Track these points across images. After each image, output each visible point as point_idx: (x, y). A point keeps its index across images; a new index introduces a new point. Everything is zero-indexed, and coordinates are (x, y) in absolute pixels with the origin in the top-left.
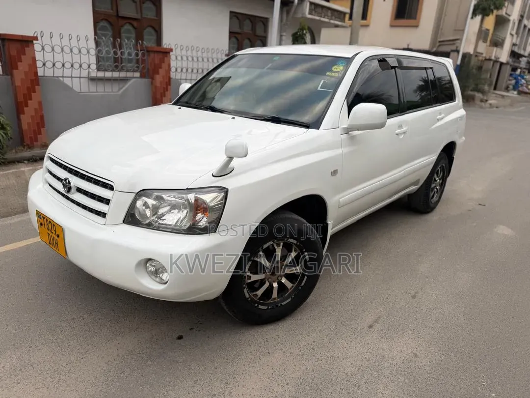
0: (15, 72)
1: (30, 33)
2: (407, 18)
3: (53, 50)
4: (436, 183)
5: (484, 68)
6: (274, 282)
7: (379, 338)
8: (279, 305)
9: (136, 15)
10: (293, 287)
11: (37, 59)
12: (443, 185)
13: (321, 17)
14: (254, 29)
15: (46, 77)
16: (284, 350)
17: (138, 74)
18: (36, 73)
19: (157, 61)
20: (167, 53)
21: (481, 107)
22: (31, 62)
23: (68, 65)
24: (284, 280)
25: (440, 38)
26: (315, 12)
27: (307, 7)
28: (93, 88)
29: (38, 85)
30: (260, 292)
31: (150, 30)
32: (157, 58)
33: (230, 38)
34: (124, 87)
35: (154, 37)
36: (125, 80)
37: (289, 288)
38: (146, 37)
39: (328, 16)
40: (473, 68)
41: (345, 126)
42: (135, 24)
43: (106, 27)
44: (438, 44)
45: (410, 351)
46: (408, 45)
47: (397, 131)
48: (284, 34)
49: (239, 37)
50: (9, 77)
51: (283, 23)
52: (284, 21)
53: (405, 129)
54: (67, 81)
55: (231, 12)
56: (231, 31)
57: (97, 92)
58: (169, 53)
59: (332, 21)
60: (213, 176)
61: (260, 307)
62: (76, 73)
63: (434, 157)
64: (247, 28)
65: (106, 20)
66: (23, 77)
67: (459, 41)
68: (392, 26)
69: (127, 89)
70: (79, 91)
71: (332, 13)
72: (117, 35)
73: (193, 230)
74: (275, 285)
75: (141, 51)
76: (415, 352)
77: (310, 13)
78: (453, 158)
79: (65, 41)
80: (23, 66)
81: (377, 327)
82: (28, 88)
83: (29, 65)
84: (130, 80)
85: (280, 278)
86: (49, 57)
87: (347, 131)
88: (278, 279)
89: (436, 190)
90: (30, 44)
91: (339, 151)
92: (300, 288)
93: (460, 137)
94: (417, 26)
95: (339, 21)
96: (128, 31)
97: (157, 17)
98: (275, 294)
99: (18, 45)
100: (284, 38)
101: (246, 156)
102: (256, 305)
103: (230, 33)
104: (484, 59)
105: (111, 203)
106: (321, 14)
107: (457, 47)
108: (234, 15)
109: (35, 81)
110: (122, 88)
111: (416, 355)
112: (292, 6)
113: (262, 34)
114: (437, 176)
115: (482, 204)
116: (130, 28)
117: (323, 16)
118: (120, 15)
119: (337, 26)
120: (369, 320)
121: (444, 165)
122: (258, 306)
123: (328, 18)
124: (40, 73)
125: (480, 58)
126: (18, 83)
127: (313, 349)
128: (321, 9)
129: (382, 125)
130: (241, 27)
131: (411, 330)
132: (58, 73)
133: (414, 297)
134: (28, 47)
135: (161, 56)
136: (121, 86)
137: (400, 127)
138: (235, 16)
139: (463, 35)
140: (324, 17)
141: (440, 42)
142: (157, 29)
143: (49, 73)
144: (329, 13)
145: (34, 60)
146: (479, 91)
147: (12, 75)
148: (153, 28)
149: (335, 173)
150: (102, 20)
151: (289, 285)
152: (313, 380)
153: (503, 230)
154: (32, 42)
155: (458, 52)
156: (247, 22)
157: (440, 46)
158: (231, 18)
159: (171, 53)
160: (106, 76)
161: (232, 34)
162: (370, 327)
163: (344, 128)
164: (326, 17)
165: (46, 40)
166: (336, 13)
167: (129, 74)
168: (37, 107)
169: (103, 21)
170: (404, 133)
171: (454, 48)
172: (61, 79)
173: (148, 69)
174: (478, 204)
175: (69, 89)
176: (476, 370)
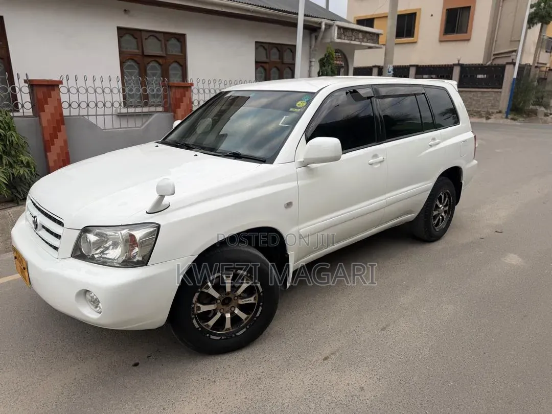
0: (42, 114)
1: (56, 78)
2: (457, 33)
3: (78, 91)
4: (439, 210)
5: (548, 80)
6: (227, 312)
7: (331, 370)
8: (234, 336)
9: (161, 53)
10: (248, 317)
11: (62, 101)
12: (450, 212)
13: (352, 40)
14: (281, 57)
15: (72, 116)
16: (231, 379)
17: (160, 109)
18: (61, 114)
19: (178, 96)
20: (188, 87)
21: (545, 122)
22: (56, 104)
23: (92, 105)
24: (237, 311)
25: (494, 52)
26: (345, 36)
27: (335, 32)
28: (124, 123)
29: (64, 124)
30: (211, 323)
31: (175, 65)
32: (178, 93)
33: (256, 69)
34: (147, 121)
35: (180, 73)
36: (148, 115)
37: (243, 318)
38: (171, 72)
39: (359, 39)
40: (532, 81)
41: (302, 160)
42: (160, 61)
43: (132, 65)
44: (493, 58)
45: (357, 385)
46: (459, 61)
47: (371, 161)
48: (314, 60)
49: (267, 66)
50: (38, 118)
51: (312, 49)
52: (313, 47)
53: (381, 158)
54: (92, 119)
55: (256, 42)
56: (257, 60)
57: (121, 128)
58: (190, 87)
59: (363, 44)
60: (147, 213)
61: (212, 337)
62: (100, 111)
63: (430, 184)
64: (275, 57)
65: (133, 59)
66: (50, 118)
67: (514, 54)
68: (441, 41)
69: (150, 123)
70: (103, 128)
71: (363, 36)
72: (143, 73)
73: (128, 263)
74: (228, 316)
75: (163, 87)
76: (363, 386)
77: (338, 38)
78: (462, 183)
79: (90, 83)
80: (49, 109)
81: (333, 359)
82: (54, 128)
83: (55, 107)
84: (153, 114)
85: (233, 309)
86: (74, 98)
87: (305, 164)
88: (231, 309)
89: (441, 217)
90: (56, 88)
91: (294, 184)
92: (255, 319)
93: (469, 162)
94: (468, 40)
95: (371, 43)
96: (153, 68)
97: (182, 53)
98: (228, 324)
99: (45, 89)
100: (313, 63)
101: (173, 194)
102: (208, 335)
103: (256, 62)
104: (548, 69)
105: (62, 238)
106: (352, 37)
107: (513, 60)
108: (258, 45)
109: (60, 121)
110: (145, 122)
111: (362, 389)
112: (319, 32)
113: (290, 61)
114: (441, 203)
115: (499, 231)
116: (156, 65)
117: (353, 39)
118: (145, 54)
119: (370, 48)
120: (327, 352)
121: (448, 191)
122: (210, 336)
123: (359, 41)
124: (66, 113)
125: (544, 69)
126: (45, 123)
127: (260, 379)
128: (350, 33)
129: (336, 159)
130: (268, 56)
131: (367, 363)
132: (83, 112)
133: (383, 329)
134: (54, 90)
135: (181, 90)
136: (144, 120)
137: (375, 156)
138: (262, 46)
139: (518, 47)
140: (355, 41)
141: (494, 55)
142: (182, 63)
143: (74, 112)
144: (360, 36)
145: (60, 102)
146: (540, 104)
147: (39, 116)
148: (179, 63)
149: (289, 205)
150: (129, 59)
151: (243, 316)
152: (248, 409)
153: (513, 259)
154: (58, 86)
155: (514, 64)
156: (274, 50)
157: (494, 59)
158: (256, 48)
159: (192, 87)
160: (129, 112)
161: (258, 63)
162: (326, 359)
163: (301, 162)
164: (357, 40)
165: (72, 82)
166: (368, 35)
167: (153, 109)
168: (62, 144)
169: (130, 61)
170: (381, 162)
171: (510, 61)
172: (86, 117)
173: (170, 103)
174: (495, 231)
175: (93, 126)
176: (420, 406)
